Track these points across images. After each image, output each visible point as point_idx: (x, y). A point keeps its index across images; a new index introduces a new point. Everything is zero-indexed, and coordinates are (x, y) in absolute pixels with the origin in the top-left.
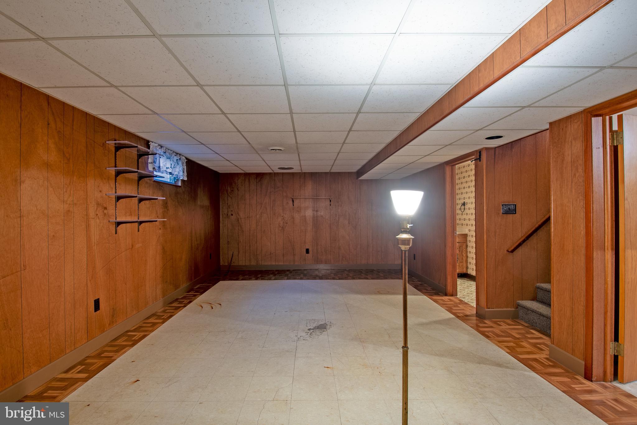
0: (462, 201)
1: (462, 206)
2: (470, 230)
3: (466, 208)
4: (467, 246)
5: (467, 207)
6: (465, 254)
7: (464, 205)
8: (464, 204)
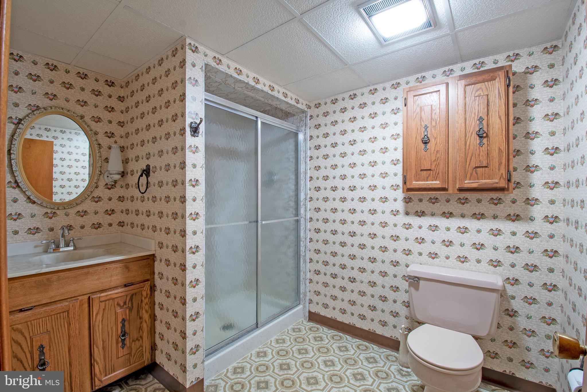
0: (142, 165)
1: (141, 175)
2: (161, 245)
3: (152, 183)
4: (153, 288)
5: (153, 178)
6: (147, 311)
7: (148, 175)
8: (147, 172)
